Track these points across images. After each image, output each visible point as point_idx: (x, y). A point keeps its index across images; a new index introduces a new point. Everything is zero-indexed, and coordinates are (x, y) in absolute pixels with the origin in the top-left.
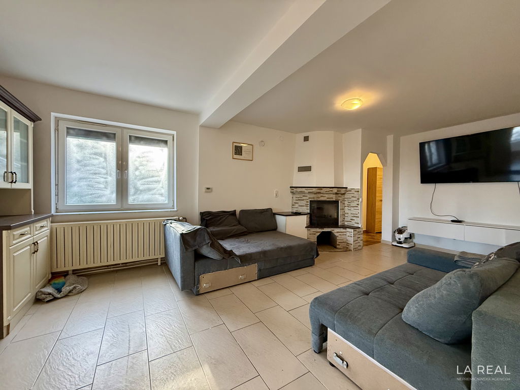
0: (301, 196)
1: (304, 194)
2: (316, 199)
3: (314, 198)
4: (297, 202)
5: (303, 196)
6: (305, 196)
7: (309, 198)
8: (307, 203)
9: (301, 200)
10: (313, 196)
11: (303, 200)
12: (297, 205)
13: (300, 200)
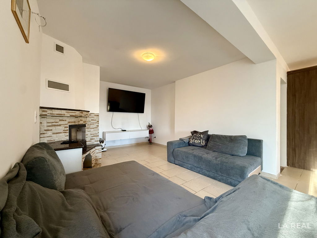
0: (58, 121)
1: (61, 118)
2: (77, 123)
3: (75, 122)
4: (50, 128)
5: (60, 120)
6: (63, 120)
7: (69, 122)
8: (66, 129)
9: (57, 125)
10: (73, 120)
11: (60, 125)
12: (49, 133)
13: (55, 125)
